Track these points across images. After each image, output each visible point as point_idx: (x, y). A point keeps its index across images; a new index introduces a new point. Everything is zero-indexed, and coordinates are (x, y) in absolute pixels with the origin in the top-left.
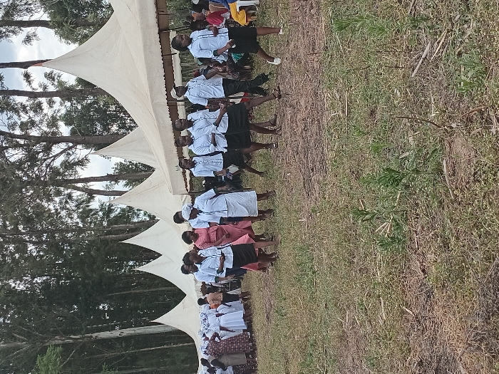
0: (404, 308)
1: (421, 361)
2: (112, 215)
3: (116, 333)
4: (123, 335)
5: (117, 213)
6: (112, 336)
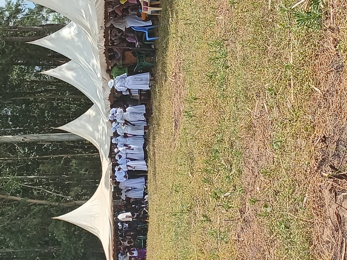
0: (313, 87)
1: (324, 137)
2: (20, 16)
3: (19, 138)
4: (26, 140)
5: (24, 13)
6: (14, 140)
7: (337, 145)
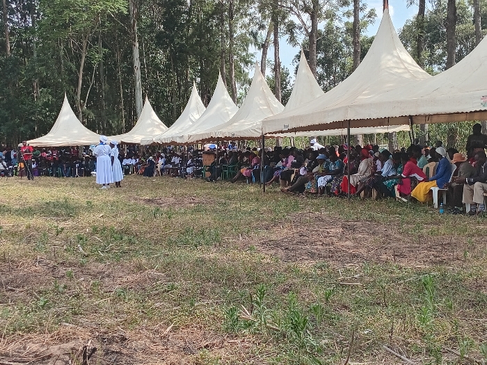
3: (137, 64)
4: (135, 70)
6: (135, 59)
7: (117, 352)
